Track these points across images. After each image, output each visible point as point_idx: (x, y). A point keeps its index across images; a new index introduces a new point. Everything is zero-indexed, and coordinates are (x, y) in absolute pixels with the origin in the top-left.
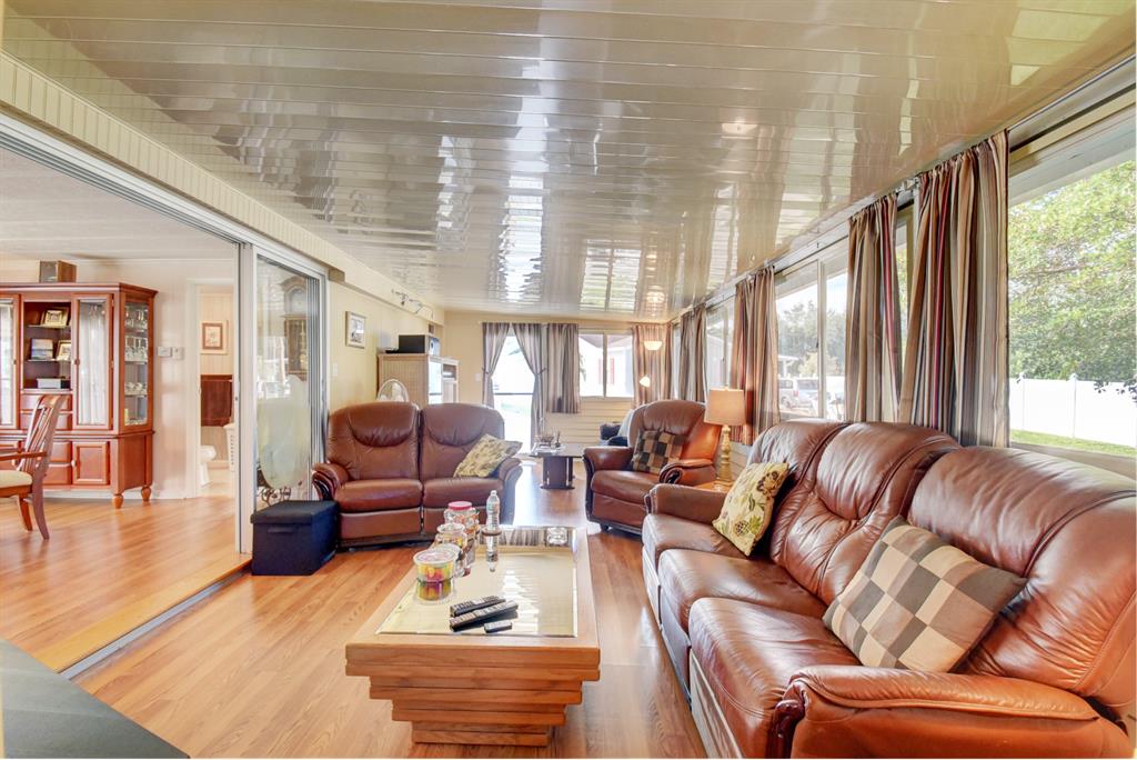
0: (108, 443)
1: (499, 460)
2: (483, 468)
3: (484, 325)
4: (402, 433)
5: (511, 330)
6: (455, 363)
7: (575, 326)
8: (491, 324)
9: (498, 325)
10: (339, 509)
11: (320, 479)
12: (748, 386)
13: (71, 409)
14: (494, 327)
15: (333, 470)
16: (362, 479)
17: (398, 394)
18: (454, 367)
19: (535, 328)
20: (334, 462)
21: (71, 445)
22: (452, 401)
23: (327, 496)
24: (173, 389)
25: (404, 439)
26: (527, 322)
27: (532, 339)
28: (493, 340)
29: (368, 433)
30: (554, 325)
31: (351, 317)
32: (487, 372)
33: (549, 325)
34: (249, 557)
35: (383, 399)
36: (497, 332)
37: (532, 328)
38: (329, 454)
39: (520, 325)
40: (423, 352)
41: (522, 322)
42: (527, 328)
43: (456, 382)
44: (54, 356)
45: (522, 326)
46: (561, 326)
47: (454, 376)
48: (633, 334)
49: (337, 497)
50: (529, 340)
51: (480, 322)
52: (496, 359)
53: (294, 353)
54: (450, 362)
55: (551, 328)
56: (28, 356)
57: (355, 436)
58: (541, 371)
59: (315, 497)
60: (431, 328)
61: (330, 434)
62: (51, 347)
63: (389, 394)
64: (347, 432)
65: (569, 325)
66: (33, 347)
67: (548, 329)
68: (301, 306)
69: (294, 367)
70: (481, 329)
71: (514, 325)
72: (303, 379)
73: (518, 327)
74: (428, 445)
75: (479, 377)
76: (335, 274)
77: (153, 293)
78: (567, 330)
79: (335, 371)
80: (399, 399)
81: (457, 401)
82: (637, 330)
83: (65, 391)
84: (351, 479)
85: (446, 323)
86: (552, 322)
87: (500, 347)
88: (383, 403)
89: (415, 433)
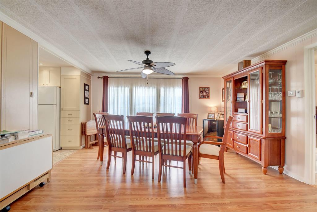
0: (261, 140)
13: (247, 122)
21: (247, 137)
24: (297, 115)
44: (244, 100)
56: (236, 100)
62: (243, 96)
66: (238, 97)
77: (285, 62)
83: (245, 114)
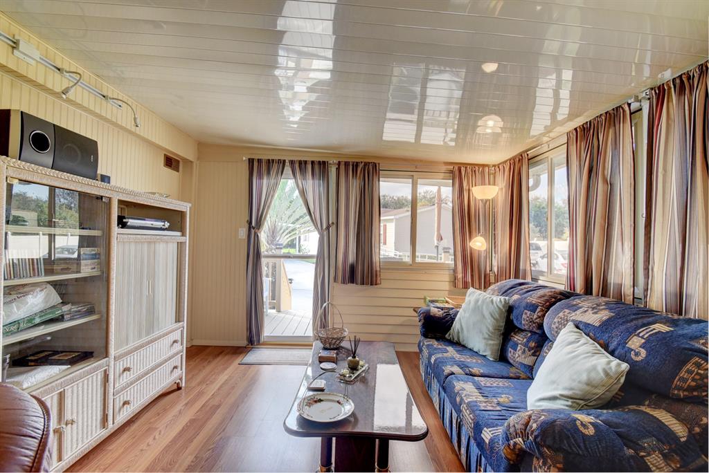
3: (251, 161)
5: (288, 169)
6: (185, 207)
7: (375, 165)
8: (259, 161)
9: (269, 163)
14: (264, 165)
18: (181, 214)
19: (320, 167)
26: (309, 159)
27: (316, 183)
28: (262, 183)
30: (347, 164)
32: (254, 227)
33: (339, 163)
36: (269, 173)
37: (317, 167)
39: (300, 162)
41: (303, 159)
42: (309, 167)
43: (187, 239)
45: (303, 164)
46: (356, 165)
50: (312, 185)
51: (244, 158)
52: (266, 206)
55: (342, 167)
58: (328, 228)
65: (366, 164)
67: (338, 169)
70: (245, 167)
71: (292, 162)
73: (297, 166)
75: (243, 233)
78: (364, 171)
82: (459, 174)
85: (198, 159)
86: (343, 160)
87: (271, 192)
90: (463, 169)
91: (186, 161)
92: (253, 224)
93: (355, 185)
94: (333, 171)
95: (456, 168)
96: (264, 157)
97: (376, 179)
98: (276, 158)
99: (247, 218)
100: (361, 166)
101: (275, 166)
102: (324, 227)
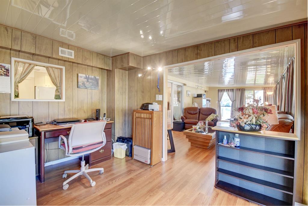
1: (214, 118)
2: (210, 119)
3: (218, 90)
4: (196, 112)
5: (225, 91)
6: (210, 99)
7: (244, 89)
8: (220, 90)
9: (222, 90)
10: (185, 123)
11: (182, 118)
12: (278, 105)
14: (221, 90)
15: (184, 117)
16: (189, 119)
17: (196, 105)
19: (233, 90)
20: (184, 116)
22: (209, 107)
23: (183, 121)
25: (196, 113)
26: (230, 88)
27: (231, 93)
28: (221, 93)
29: (190, 112)
30: (238, 89)
31: (188, 91)
32: (219, 101)
33: (236, 89)
34: (172, 128)
35: (193, 106)
36: (222, 91)
37: (231, 90)
38: (184, 115)
40: (201, 97)
41: (228, 89)
42: (230, 90)
45: (228, 90)
47: (210, 102)
48: (264, 90)
49: (184, 121)
50: (230, 93)
51: (217, 90)
52: (222, 98)
53: (178, 98)
54: (208, 99)
55: (237, 90)
57: (188, 112)
58: (234, 101)
59: (181, 121)
60: (205, 91)
61: (184, 112)
63: (194, 105)
64: (186, 112)
65: (242, 89)
68: (180, 90)
69: (178, 100)
71: (226, 90)
72: (180, 102)
73: (227, 90)
74: (201, 115)
75: (217, 102)
76: (185, 85)
78: (242, 90)
79: (185, 101)
80: (196, 106)
81: (211, 107)
82: (265, 89)
84: (187, 119)
86: (237, 88)
87: (222, 95)
88: (193, 107)
89: (198, 113)
90: (266, 88)
91: (207, 91)
92: (219, 100)
93: (240, 93)
94: (235, 91)
95: (264, 88)
96: (221, 89)
97: (244, 91)
98: (223, 89)
99: (218, 100)
100: (241, 89)
101: (223, 90)
102: (233, 101)
